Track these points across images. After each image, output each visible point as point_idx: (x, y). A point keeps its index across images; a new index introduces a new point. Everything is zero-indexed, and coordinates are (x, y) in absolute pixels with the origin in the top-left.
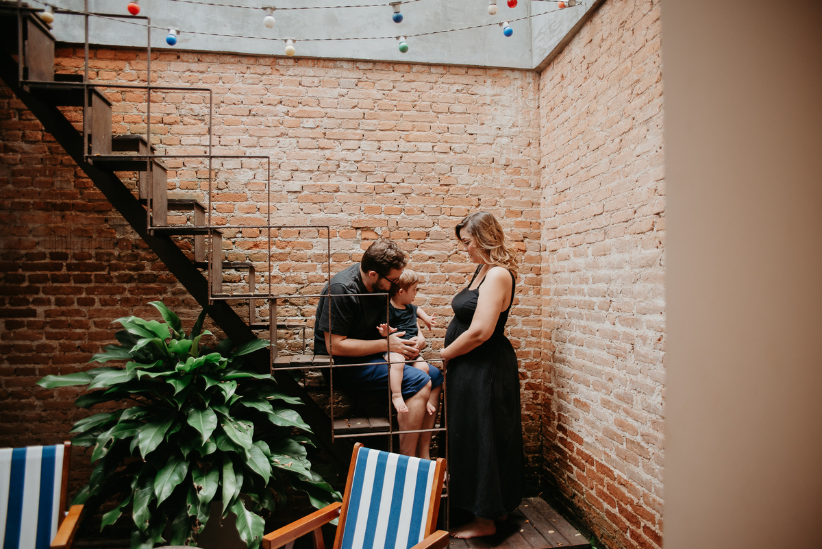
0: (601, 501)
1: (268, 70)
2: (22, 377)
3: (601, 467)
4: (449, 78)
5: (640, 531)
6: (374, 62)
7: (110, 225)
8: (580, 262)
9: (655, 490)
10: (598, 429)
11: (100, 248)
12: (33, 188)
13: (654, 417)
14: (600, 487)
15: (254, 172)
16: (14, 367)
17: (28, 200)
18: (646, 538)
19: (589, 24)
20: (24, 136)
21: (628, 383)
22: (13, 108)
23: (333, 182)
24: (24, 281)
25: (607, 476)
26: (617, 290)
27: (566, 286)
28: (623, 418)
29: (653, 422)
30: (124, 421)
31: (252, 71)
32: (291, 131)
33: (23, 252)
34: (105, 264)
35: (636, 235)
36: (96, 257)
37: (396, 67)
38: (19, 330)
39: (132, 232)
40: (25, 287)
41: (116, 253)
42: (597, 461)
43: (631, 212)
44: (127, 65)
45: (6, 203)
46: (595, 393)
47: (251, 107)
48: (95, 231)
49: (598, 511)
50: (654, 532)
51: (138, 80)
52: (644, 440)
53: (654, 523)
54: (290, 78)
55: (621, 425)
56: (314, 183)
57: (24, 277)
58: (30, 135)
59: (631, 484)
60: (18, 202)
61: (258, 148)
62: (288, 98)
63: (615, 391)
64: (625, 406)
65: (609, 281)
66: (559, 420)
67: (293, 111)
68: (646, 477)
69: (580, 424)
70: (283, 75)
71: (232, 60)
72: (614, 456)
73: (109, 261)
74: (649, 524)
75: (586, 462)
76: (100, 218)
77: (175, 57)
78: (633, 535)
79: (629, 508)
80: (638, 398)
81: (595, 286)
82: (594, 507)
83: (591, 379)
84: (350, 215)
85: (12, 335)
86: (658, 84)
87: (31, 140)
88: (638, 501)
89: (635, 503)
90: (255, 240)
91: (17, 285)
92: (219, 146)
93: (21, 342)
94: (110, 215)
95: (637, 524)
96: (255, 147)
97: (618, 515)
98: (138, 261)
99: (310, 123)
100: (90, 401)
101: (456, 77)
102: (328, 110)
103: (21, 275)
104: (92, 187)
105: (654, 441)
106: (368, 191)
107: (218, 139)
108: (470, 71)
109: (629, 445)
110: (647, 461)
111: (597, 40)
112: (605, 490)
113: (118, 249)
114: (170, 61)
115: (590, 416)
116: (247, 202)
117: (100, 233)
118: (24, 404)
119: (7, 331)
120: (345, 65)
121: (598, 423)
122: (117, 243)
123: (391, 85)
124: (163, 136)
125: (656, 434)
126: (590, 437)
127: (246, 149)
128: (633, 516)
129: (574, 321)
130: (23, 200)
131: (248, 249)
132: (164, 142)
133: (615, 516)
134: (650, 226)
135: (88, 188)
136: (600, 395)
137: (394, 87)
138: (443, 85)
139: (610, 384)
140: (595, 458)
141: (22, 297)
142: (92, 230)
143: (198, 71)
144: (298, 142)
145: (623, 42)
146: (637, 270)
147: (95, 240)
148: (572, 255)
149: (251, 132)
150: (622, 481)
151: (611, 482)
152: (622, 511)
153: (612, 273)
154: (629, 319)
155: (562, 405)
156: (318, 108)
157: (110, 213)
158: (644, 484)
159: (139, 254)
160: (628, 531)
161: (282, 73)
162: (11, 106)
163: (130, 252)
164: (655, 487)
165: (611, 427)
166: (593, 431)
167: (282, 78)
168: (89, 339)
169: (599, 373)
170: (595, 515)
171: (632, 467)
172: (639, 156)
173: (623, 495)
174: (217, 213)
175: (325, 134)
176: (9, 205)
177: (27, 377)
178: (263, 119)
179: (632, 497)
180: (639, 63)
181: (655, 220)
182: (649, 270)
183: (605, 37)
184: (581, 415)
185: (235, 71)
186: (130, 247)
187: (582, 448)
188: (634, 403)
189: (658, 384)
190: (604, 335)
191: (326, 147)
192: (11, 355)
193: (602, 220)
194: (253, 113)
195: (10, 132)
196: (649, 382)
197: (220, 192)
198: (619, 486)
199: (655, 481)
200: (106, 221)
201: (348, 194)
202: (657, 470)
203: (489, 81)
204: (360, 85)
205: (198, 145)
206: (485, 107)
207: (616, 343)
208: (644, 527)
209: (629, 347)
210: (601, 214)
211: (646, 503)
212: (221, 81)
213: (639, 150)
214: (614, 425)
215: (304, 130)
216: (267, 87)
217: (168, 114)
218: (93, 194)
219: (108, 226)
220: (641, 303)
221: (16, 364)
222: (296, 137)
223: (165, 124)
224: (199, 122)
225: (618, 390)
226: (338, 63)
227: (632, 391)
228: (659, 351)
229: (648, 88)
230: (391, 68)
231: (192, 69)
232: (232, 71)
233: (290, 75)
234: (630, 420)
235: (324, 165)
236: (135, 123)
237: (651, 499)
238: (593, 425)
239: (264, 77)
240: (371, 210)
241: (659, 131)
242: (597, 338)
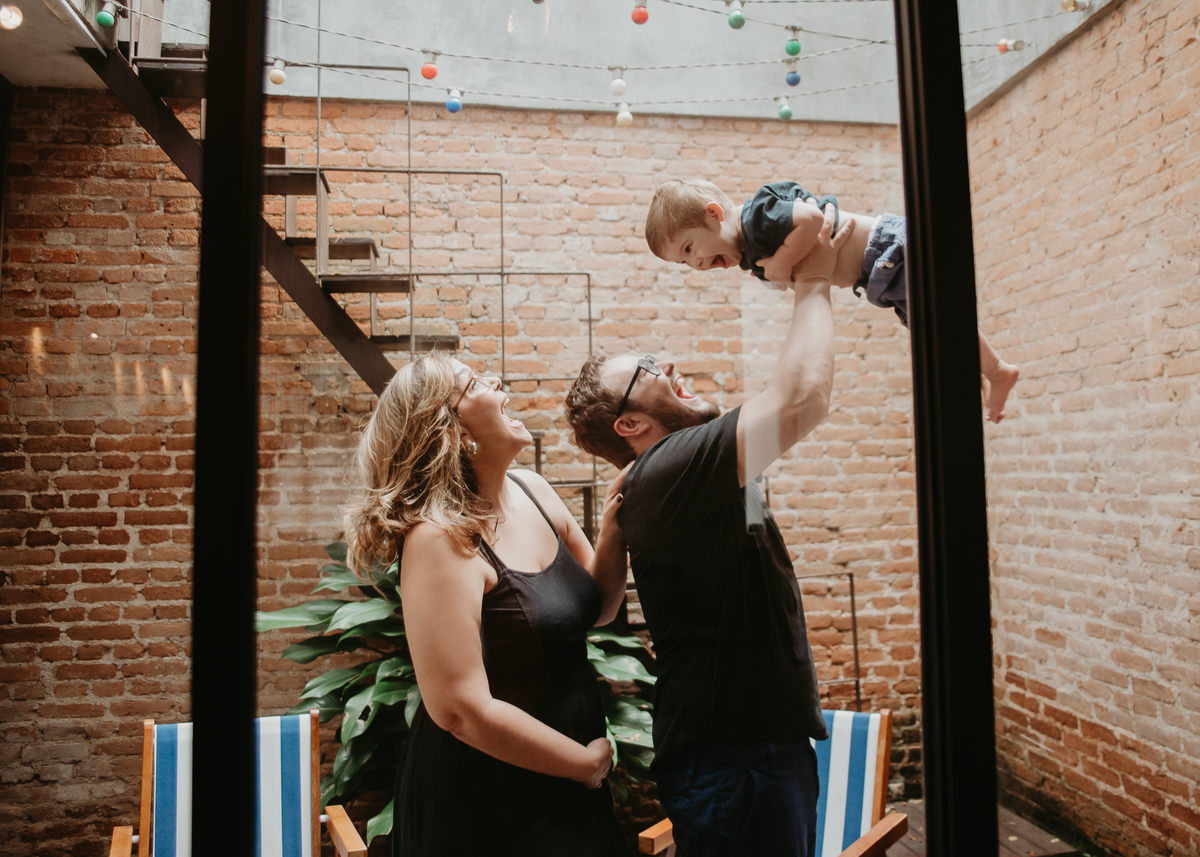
0: (1094, 779)
1: (545, 131)
2: (165, 621)
3: (1092, 729)
4: (818, 141)
5: (1165, 813)
6: (705, 119)
7: (303, 376)
8: (1040, 421)
9: (1185, 747)
10: (1082, 670)
11: (288, 412)
12: (184, 319)
13: (1177, 641)
14: (1091, 759)
15: (526, 290)
16: (153, 604)
17: (177, 338)
18: (1175, 820)
19: (1040, 72)
20: (171, 238)
21: (1132, 595)
22: (156, 196)
23: (648, 304)
24: (168, 465)
25: (1102, 740)
26: (1106, 462)
27: (1014, 458)
28: (1125, 648)
29: (1177, 649)
30: (384, 679)
31: (521, 133)
32: (582, 226)
33: (168, 420)
34: (296, 437)
35: (1135, 383)
36: (282, 427)
37: (738, 125)
38: (160, 544)
39: (337, 387)
40: (170, 476)
41: (313, 419)
42: (1082, 721)
43: (1125, 349)
44: (329, 125)
45: (143, 343)
46: (1076, 616)
47: (520, 189)
48: (279, 384)
49: (1088, 797)
50: (1187, 810)
51: (346, 149)
52: (1163, 676)
53: (1186, 797)
54: (578, 143)
55: (1123, 659)
56: (619, 306)
57: (168, 458)
58: (180, 236)
59: (1145, 746)
60: (162, 341)
61: (532, 252)
62: (576, 174)
63: (1110, 610)
64: (1128, 630)
65: (1092, 447)
66: (1010, 665)
67: (585, 194)
68: (1170, 730)
69: (1050, 667)
70: (567, 139)
71: (490, 116)
72: (1112, 707)
73: (302, 432)
74: (1179, 800)
75: (1064, 724)
76: (288, 365)
77: (403, 112)
78: (1153, 821)
79: (1144, 782)
80: (1149, 617)
81: (1067, 457)
82: (1080, 793)
83: (1066, 596)
84: (675, 354)
85: (150, 553)
86: (1160, 174)
87: (182, 243)
88: (1157, 768)
89: (1153, 772)
90: (530, 396)
91: (158, 473)
92: (472, 250)
93: (163, 565)
94: (303, 360)
95: (1159, 803)
96: (528, 250)
97: (1125, 796)
98: (348, 431)
99: (610, 213)
100: (307, 653)
101: (828, 139)
102: (638, 193)
103: (164, 456)
104: (274, 316)
105: (1179, 676)
106: (703, 317)
107: (470, 239)
108: (849, 131)
109: (1138, 688)
110: (1170, 706)
111: (1056, 96)
112: (1100, 762)
113: (315, 412)
114: (394, 118)
115: (1068, 653)
116: (518, 337)
117: (287, 388)
118: (168, 665)
119: (142, 547)
120: (661, 122)
121: (1082, 662)
122: (314, 404)
123: (732, 152)
124: (386, 236)
125: (1182, 665)
126: (1068, 685)
127: (513, 254)
128: (1151, 793)
129: (1031, 510)
130: (169, 338)
131: (521, 410)
132: (387, 244)
133: (1119, 799)
134: (1158, 369)
135: (269, 317)
136: (1086, 618)
137: (736, 156)
138: (810, 152)
139: (1100, 601)
140: (1080, 716)
141: (165, 492)
142: (276, 383)
143: (438, 134)
144: (593, 242)
145: (1101, 108)
146: (1139, 432)
147: (280, 399)
148: (1023, 411)
149: (521, 228)
150: (1129, 743)
151: (1110, 748)
152: (1131, 788)
153: (1098, 437)
154: (1129, 502)
155: (1013, 642)
156: (622, 190)
157: (304, 356)
158: (1164, 740)
159: (349, 421)
160: (1144, 818)
161: (566, 135)
162: (154, 192)
163: (334, 417)
164: (1186, 744)
165: (1106, 665)
166: (1073, 675)
167: (566, 143)
168: (270, 558)
169: (1081, 586)
170: (1084, 804)
171: (1146, 719)
172: (1134, 271)
173: (1132, 764)
174: (471, 354)
175: (634, 229)
176: (148, 347)
177: (173, 620)
178: (538, 207)
179: (1148, 764)
180: (1129, 142)
181: (1165, 362)
182: (1160, 433)
183: (1070, 95)
184: (1050, 653)
185: (494, 133)
186: (335, 409)
187: (1055, 704)
188: (1144, 624)
189: (1181, 592)
190: (1087, 528)
191: (636, 249)
192: (148, 585)
193: (1077, 360)
194: (523, 197)
195: (150, 232)
196: (1167, 591)
197: (474, 321)
198: (1125, 752)
199: (1184, 734)
200: (297, 368)
201: (672, 322)
202: (1188, 718)
203: (877, 145)
204: (685, 153)
205: (440, 248)
206: (873, 185)
207: (1108, 539)
208: (1170, 807)
209: (1130, 543)
210: (1075, 350)
211: (1171, 769)
212: (472, 150)
213: (1134, 262)
214: (1110, 661)
215: (602, 224)
216: (545, 157)
217: (392, 201)
218: (276, 327)
219: (301, 378)
220: (1148, 479)
221: (155, 599)
222: (589, 234)
223: (388, 216)
224: (439, 212)
225: (1114, 608)
226: (650, 120)
227: (1139, 608)
228: (1181, 546)
229: (1144, 178)
230: (731, 127)
231: (429, 130)
232: (489, 133)
233: (578, 140)
234: (1138, 651)
235: (634, 277)
236: (342, 215)
237: (1179, 762)
238: (1072, 665)
239: (539, 142)
240: (706, 347)
241: (1166, 239)
242: (1075, 534)
